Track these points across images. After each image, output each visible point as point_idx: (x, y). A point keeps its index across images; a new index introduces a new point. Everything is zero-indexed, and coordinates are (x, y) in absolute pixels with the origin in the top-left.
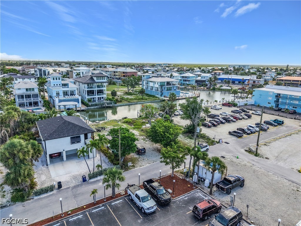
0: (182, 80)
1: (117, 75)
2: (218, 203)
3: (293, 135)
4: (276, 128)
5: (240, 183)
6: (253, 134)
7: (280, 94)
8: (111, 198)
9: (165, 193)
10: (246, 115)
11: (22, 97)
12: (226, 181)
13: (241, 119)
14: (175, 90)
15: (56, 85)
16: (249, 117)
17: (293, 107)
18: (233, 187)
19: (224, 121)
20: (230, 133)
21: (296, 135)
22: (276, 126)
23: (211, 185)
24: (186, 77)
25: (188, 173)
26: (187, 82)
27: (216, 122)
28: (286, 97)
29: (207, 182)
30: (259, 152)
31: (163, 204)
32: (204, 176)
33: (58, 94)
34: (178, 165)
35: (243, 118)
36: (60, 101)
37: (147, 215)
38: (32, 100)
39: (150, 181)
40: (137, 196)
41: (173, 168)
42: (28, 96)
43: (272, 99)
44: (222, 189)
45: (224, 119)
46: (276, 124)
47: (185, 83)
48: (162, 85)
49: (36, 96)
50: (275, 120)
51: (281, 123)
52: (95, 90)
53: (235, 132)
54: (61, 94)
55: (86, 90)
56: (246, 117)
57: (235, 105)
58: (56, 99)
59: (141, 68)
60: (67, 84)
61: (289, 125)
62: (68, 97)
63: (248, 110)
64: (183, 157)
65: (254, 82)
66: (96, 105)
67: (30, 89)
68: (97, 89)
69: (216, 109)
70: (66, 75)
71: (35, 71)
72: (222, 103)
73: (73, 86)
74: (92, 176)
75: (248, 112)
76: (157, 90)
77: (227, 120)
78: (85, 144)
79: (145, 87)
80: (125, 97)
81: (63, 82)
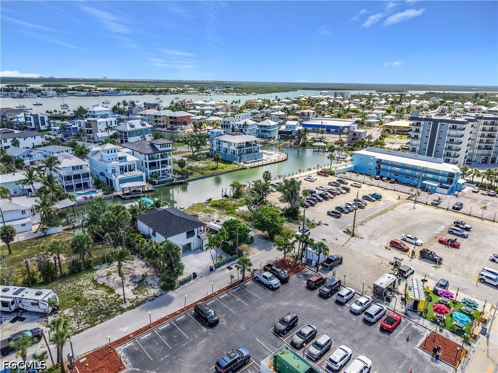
0: (260, 131)
1: (160, 122)
2: (324, 277)
3: (388, 212)
4: (374, 203)
5: (339, 261)
7: (381, 160)
8: (242, 281)
9: (284, 273)
10: (344, 188)
11: (68, 178)
12: (329, 261)
13: (339, 194)
14: (256, 152)
15: (111, 160)
16: (348, 190)
17: (395, 175)
18: (335, 265)
19: (321, 198)
20: (329, 214)
21: (391, 211)
22: (374, 201)
23: (317, 265)
24: (265, 126)
25: (297, 256)
26: (267, 134)
27: (314, 200)
28: (387, 163)
29: (314, 263)
30: (355, 232)
31: (284, 281)
32: (311, 258)
33: (114, 171)
34: (289, 251)
35: (342, 193)
36: (122, 181)
37: (273, 289)
38: (82, 181)
39: (269, 265)
40: (264, 277)
41: (285, 253)
42: (77, 177)
43: (373, 165)
44: (326, 266)
45: (321, 195)
46: (374, 199)
47: (265, 134)
48: (240, 147)
49: (86, 175)
50: (374, 194)
51: (378, 197)
52: (158, 162)
53: (333, 212)
54: (118, 170)
55: (148, 162)
56: (344, 191)
57: (332, 174)
58: (116, 178)
59: (188, 102)
60: (125, 158)
61: (388, 199)
62: (128, 175)
63: (347, 181)
64: (293, 243)
65: (355, 134)
66: (164, 182)
67: (77, 166)
68: (160, 160)
69: (311, 181)
70: (87, 127)
71: (26, 119)
72: (316, 171)
73: (131, 159)
74: (218, 266)
75: (347, 184)
76: (234, 154)
77: (325, 197)
78: (199, 237)
79: (215, 149)
80: (193, 165)
81: (119, 155)
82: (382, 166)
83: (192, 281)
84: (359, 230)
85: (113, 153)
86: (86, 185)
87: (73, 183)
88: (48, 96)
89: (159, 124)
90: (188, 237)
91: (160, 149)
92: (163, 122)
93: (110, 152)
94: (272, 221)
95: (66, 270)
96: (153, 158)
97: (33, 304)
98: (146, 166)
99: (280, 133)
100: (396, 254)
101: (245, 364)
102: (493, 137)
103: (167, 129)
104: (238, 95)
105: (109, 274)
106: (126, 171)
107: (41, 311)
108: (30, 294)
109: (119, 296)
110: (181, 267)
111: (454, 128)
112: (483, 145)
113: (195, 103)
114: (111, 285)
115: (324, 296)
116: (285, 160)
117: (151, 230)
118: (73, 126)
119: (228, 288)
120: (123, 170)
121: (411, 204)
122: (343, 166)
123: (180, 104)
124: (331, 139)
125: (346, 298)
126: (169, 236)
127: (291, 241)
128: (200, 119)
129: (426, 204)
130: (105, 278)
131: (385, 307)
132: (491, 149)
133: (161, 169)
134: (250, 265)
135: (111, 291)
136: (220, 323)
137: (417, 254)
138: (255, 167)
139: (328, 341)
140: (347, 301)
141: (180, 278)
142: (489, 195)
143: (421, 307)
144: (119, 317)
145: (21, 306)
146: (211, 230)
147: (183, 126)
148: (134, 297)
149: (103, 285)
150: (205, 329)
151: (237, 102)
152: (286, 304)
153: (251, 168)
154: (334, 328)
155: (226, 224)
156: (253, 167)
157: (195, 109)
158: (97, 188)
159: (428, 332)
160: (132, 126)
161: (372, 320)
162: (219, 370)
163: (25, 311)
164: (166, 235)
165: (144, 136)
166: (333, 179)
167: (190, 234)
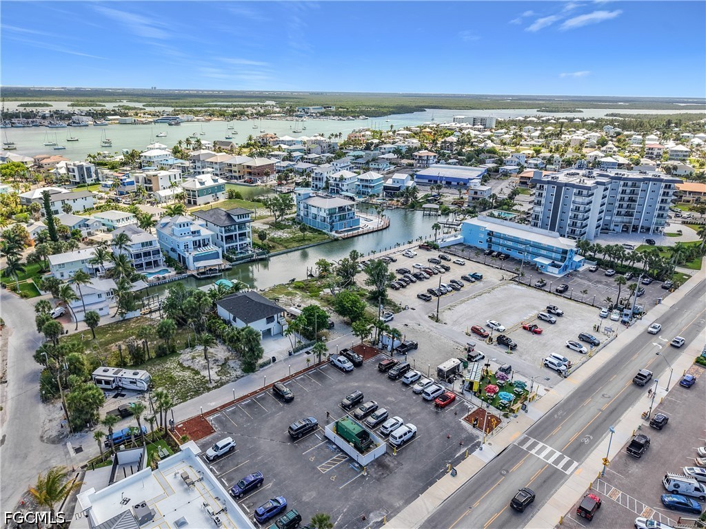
0: (361, 186)
1: (235, 172)
2: (396, 361)
3: (484, 295)
4: (472, 284)
5: (414, 347)
6: (444, 296)
7: (492, 232)
8: (318, 364)
9: (358, 357)
10: (443, 267)
11: (138, 256)
12: (403, 346)
13: (437, 274)
14: (352, 218)
15: (183, 234)
16: (447, 269)
17: (507, 250)
18: (408, 351)
19: (414, 279)
20: (418, 297)
21: (487, 294)
22: (473, 282)
23: (393, 350)
24: (367, 181)
25: (374, 341)
26: (370, 190)
27: (405, 281)
28: (499, 236)
29: (389, 347)
30: (440, 317)
31: (358, 365)
32: (387, 343)
33: (186, 246)
34: (366, 336)
35: (439, 272)
36: (196, 259)
37: (348, 372)
38: (152, 259)
39: (345, 350)
40: (339, 360)
41: (362, 339)
42: (147, 254)
43: (484, 237)
44: (400, 351)
45: (415, 275)
46: (473, 279)
47: (366, 190)
48: (331, 213)
49: (157, 252)
50: (474, 274)
51: (477, 278)
52: (236, 235)
53: (423, 295)
54: (191, 245)
55: (224, 235)
56: (443, 270)
57: (436, 247)
58: (190, 256)
59: (272, 138)
60: (198, 232)
61: (489, 279)
62: (202, 251)
63: (450, 257)
64: (370, 329)
65: (476, 193)
66: (242, 258)
67: (147, 243)
68: (238, 232)
69: (409, 257)
70: (146, 183)
71: (68, 170)
72: (419, 243)
73: (206, 233)
74: (296, 350)
75: (450, 260)
76: (324, 221)
77: (418, 277)
78: (278, 322)
79: (302, 214)
80: (276, 236)
81: (193, 228)
82: (493, 239)
83: (272, 364)
84: (446, 316)
85: (186, 227)
86: (156, 263)
87: (143, 260)
88: (81, 124)
89: (234, 174)
90: (268, 323)
91: (237, 221)
92: (239, 172)
93: (182, 226)
94: (352, 307)
95: (153, 355)
96: (230, 231)
97: (131, 382)
98: (222, 240)
100: (474, 340)
101: (313, 430)
102: (635, 201)
103: (245, 182)
104: (340, 119)
105: (193, 358)
106: (200, 246)
107: (138, 388)
108: (128, 374)
109: (205, 377)
110: (261, 351)
111: (580, 194)
112: (623, 211)
113: (281, 139)
114: (197, 368)
115: (393, 378)
116: (385, 228)
117: (232, 316)
118: (128, 180)
119: (305, 370)
120: (197, 245)
121: (514, 286)
122: (452, 236)
123: (261, 140)
124: (449, 196)
125: (410, 379)
126: (250, 322)
127: (368, 327)
128: (287, 167)
129: (530, 286)
130: (190, 361)
131: (443, 388)
132: (632, 215)
133: (238, 243)
134: (326, 350)
135: (197, 373)
136: (295, 400)
137: (495, 340)
138: (349, 238)
139: (385, 413)
140: (412, 382)
141: (260, 361)
142: (606, 275)
143: (476, 388)
144: (206, 394)
145: (121, 385)
146: (292, 315)
147: (265, 178)
148: (218, 378)
149: (189, 368)
150: (281, 405)
151: (336, 136)
152: (356, 384)
153: (344, 239)
154: (395, 405)
155: (305, 310)
156: (346, 238)
157: (280, 149)
158: (168, 266)
159: (476, 408)
160: (202, 183)
161: (429, 398)
162: (291, 432)
163: (124, 389)
164: (247, 322)
165: (216, 195)
166: (435, 254)
167: (270, 320)
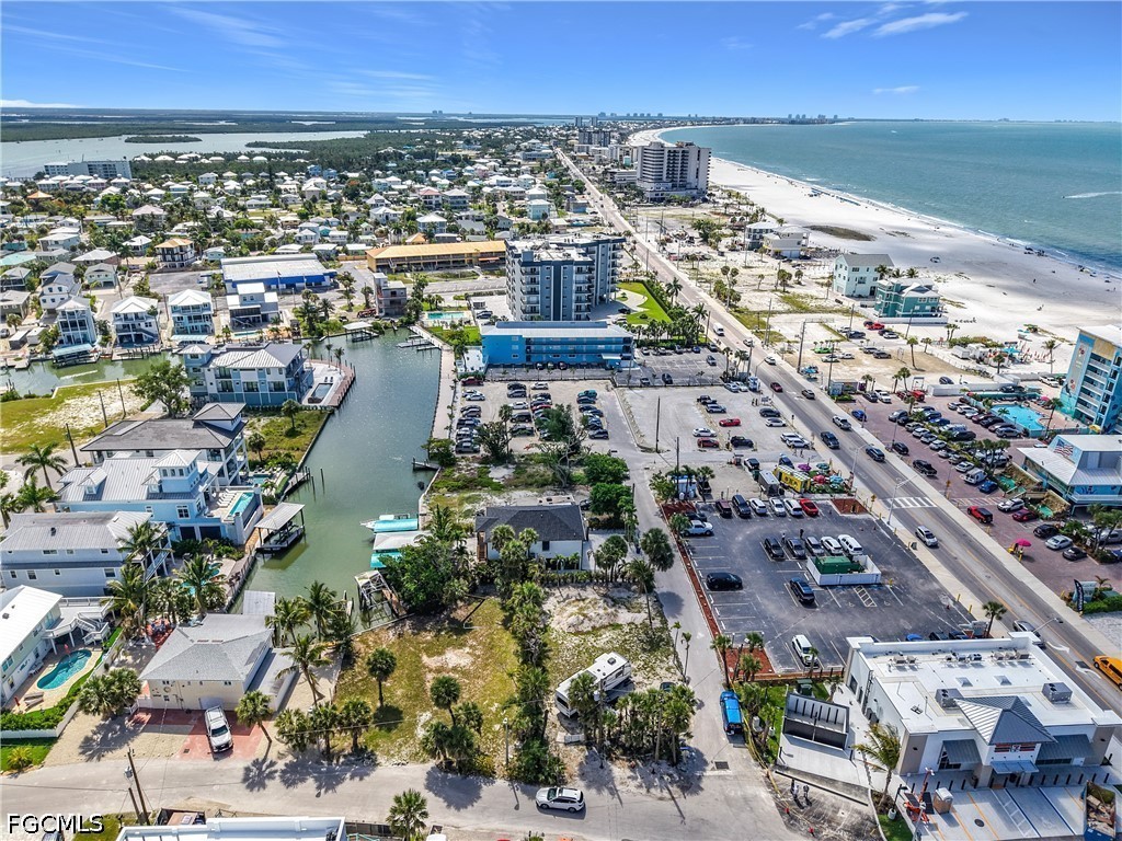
4: (600, 404)
7: (530, 339)
20: (593, 437)
22: (596, 402)
46: (592, 400)
56: (549, 400)
57: (483, 378)
58: (238, 518)
63: (522, 384)
65: (394, 293)
68: (235, 450)
76: (282, 389)
82: (533, 348)
91: (232, 429)
97: (617, 676)
99: (234, 314)
111: (579, 271)
114: (605, 622)
115: (746, 517)
117: (539, 545)
129: (641, 386)
130: (587, 621)
133: (239, 470)
137: (730, 444)
149: (596, 629)
150: (741, 591)
153: (337, 408)
